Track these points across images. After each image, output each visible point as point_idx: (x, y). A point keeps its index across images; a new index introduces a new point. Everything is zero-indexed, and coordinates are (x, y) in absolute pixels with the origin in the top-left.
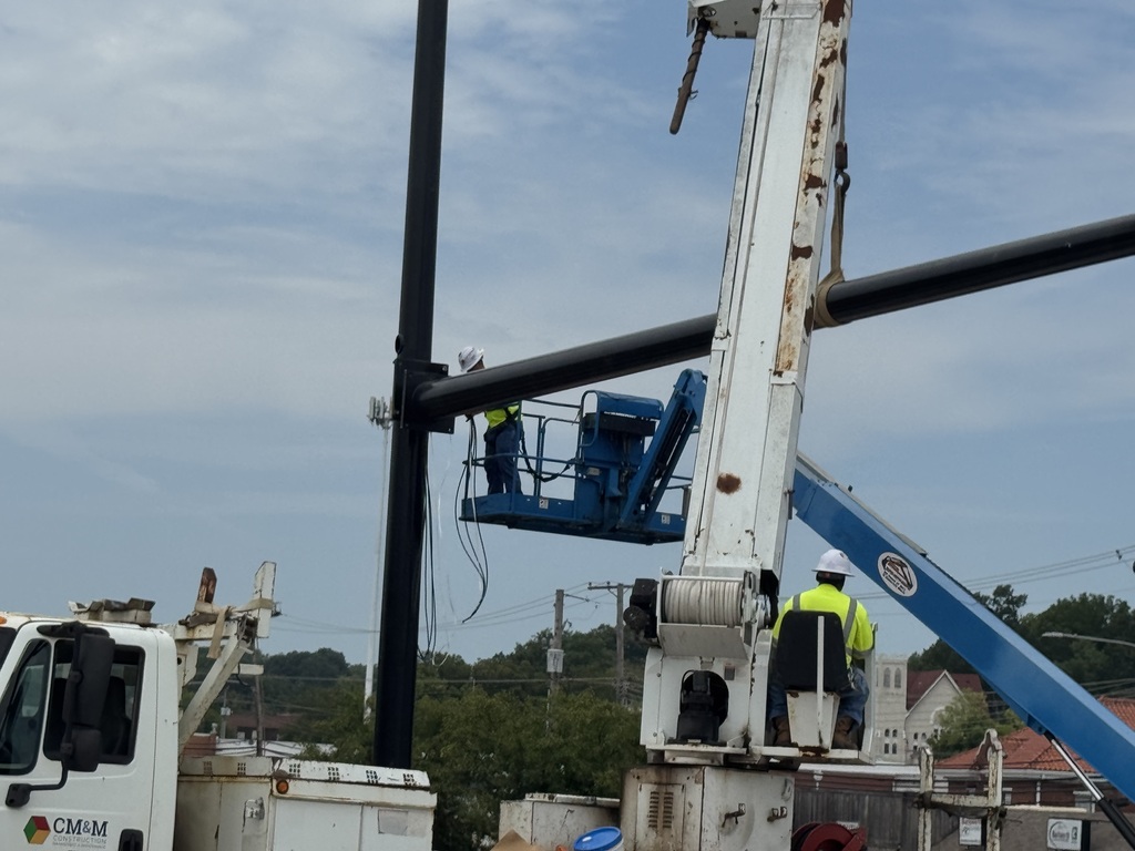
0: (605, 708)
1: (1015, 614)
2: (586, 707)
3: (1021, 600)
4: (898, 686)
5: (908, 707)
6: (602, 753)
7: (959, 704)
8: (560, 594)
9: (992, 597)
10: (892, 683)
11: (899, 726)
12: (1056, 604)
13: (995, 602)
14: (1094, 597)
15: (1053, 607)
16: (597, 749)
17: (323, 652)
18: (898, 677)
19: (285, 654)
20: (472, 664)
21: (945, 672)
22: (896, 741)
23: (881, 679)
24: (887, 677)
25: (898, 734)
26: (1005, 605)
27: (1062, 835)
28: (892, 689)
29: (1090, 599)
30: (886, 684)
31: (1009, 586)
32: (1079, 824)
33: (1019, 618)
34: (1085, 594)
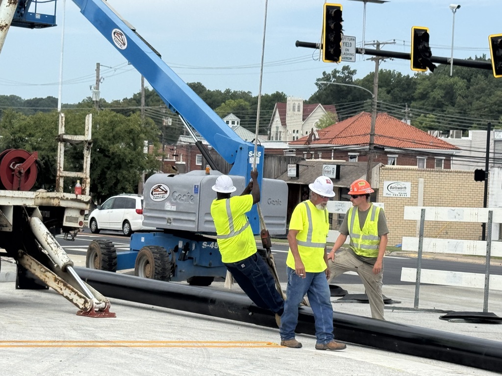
0: (114, 116)
1: (351, 78)
2: (107, 116)
3: (354, 72)
4: (299, 111)
5: (304, 120)
6: (114, 136)
7: (325, 118)
8: (98, 65)
9: (341, 71)
10: (296, 110)
11: (299, 129)
12: (369, 74)
13: (343, 73)
14: (386, 70)
15: (368, 76)
16: (111, 135)
17: (49, 98)
18: (299, 107)
19: (32, 99)
20: (110, 102)
21: (320, 104)
22: (298, 135)
23: (292, 108)
24: (294, 107)
25: (299, 132)
26: (347, 74)
27: (328, 172)
28: (296, 112)
29: (384, 71)
30: (294, 110)
31: (348, 66)
32: (335, 167)
33: (353, 80)
34: (382, 70)
